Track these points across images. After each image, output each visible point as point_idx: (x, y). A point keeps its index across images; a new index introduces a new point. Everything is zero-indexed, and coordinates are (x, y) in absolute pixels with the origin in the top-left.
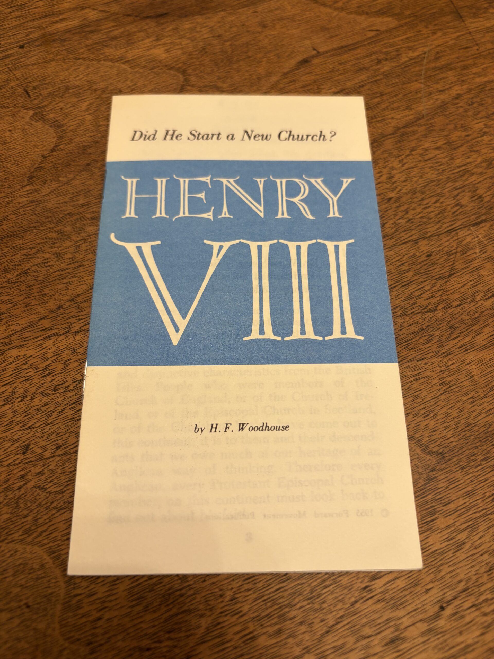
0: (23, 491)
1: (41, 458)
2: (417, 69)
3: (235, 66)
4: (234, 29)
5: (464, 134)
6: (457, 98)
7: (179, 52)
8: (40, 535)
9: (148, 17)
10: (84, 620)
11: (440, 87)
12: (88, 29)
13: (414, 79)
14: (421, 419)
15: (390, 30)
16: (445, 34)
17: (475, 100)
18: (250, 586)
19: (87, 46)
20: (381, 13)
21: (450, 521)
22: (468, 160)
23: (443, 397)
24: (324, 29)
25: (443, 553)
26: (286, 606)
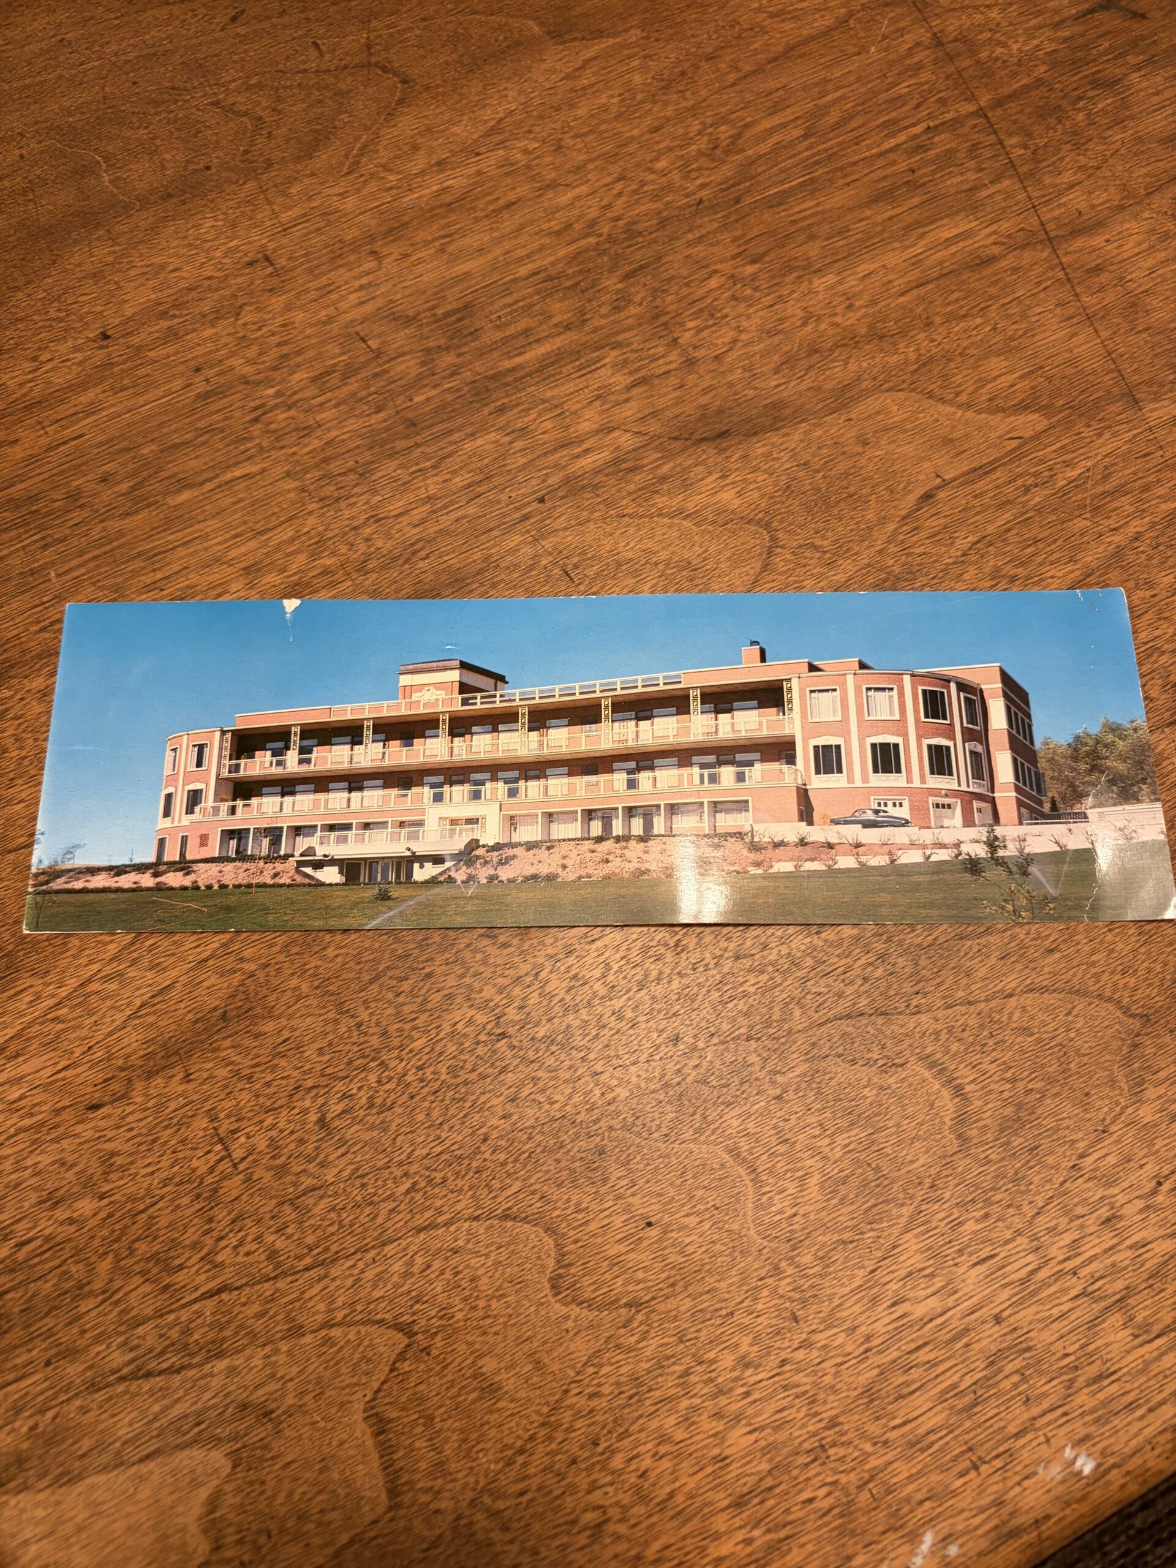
0: (683, 1087)
1: (694, 1049)
2: (1080, 496)
3: (836, 512)
4: (825, 451)
5: (1149, 593)
6: (1136, 539)
7: (756, 494)
8: (713, 1133)
9: (703, 440)
10: (778, 1218)
11: (1112, 523)
12: (624, 466)
13: (1077, 513)
14: (1119, 976)
15: (1037, 436)
16: (1114, 435)
17: (1161, 540)
18: (949, 1172)
19: (630, 494)
20: (1022, 407)
21: (1161, 1090)
22: (1157, 633)
23: (1143, 950)
24: (948, 441)
25: (1155, 1125)
26: (992, 1189)
